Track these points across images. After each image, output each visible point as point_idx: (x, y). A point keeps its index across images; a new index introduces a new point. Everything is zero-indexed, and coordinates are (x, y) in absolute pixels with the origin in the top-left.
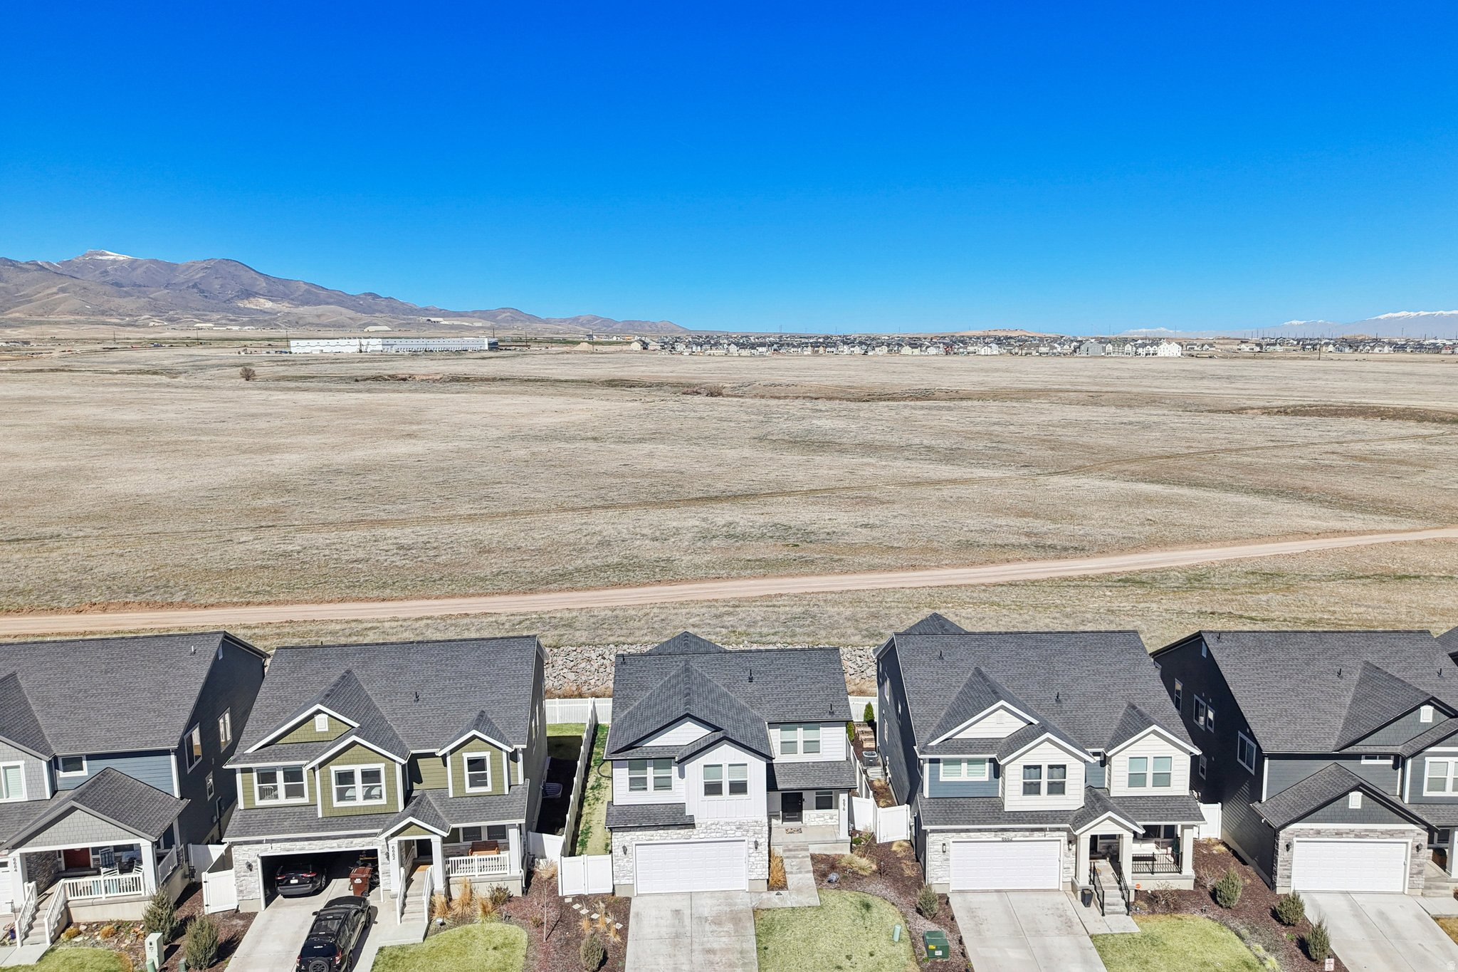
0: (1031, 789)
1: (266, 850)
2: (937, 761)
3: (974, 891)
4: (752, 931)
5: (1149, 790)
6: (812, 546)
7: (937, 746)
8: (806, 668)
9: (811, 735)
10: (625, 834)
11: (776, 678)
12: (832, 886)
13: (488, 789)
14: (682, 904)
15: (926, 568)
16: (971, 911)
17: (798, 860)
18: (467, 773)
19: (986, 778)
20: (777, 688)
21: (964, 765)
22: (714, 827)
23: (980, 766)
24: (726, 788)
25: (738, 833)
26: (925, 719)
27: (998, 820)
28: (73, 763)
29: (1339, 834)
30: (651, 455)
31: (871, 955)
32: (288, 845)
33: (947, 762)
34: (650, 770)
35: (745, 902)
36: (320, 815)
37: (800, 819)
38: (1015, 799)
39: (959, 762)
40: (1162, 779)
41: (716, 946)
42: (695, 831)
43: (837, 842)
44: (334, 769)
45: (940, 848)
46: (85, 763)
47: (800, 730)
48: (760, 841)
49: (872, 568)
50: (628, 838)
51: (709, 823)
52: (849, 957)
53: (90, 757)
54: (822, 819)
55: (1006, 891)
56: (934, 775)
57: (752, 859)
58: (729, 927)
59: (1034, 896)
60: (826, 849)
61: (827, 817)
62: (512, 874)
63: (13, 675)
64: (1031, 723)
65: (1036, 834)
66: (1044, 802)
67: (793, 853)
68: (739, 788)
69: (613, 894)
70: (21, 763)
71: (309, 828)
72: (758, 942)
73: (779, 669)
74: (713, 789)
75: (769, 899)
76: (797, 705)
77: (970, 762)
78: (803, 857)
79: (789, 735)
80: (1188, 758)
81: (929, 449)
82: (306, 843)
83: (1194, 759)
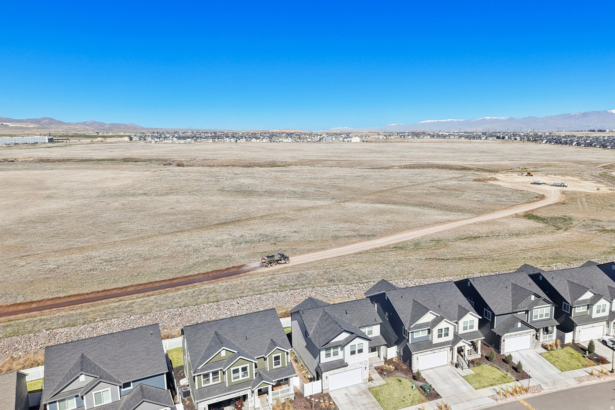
0: (440, 336)
1: (210, 402)
2: (413, 332)
3: (425, 370)
4: (372, 395)
5: (469, 331)
6: (281, 243)
7: (413, 327)
8: (362, 306)
9: (369, 329)
10: (326, 372)
11: (354, 311)
12: (386, 376)
13: (280, 366)
14: (346, 391)
15: (327, 249)
16: (427, 376)
18: (274, 361)
19: (426, 335)
20: (355, 315)
21: (420, 332)
22: (353, 365)
23: (425, 331)
24: (357, 352)
25: (360, 365)
26: (405, 319)
27: (432, 347)
28: (127, 385)
29: (516, 335)
31: (410, 395)
32: (218, 399)
33: (416, 332)
34: (332, 350)
35: (364, 387)
36: (227, 386)
38: (436, 340)
39: (419, 331)
40: (472, 327)
41: (365, 403)
42: (348, 367)
43: (380, 362)
44: (232, 369)
45: (416, 358)
46: (131, 384)
47: (367, 328)
48: (367, 367)
49: (309, 251)
50: (327, 374)
52: (404, 397)
53: (133, 382)
55: (434, 368)
56: (412, 336)
57: (364, 373)
58: (365, 396)
59: (442, 368)
60: (377, 365)
61: (374, 354)
62: (291, 393)
63: (83, 355)
64: (437, 316)
65: (442, 349)
66: (444, 339)
68: (360, 351)
69: (322, 393)
70: (109, 389)
71: (225, 391)
72: (376, 398)
73: (353, 308)
74: (353, 353)
75: (371, 384)
77: (422, 331)
78: (373, 369)
80: (478, 319)
81: (294, 192)
82: (224, 396)
83: (479, 319)
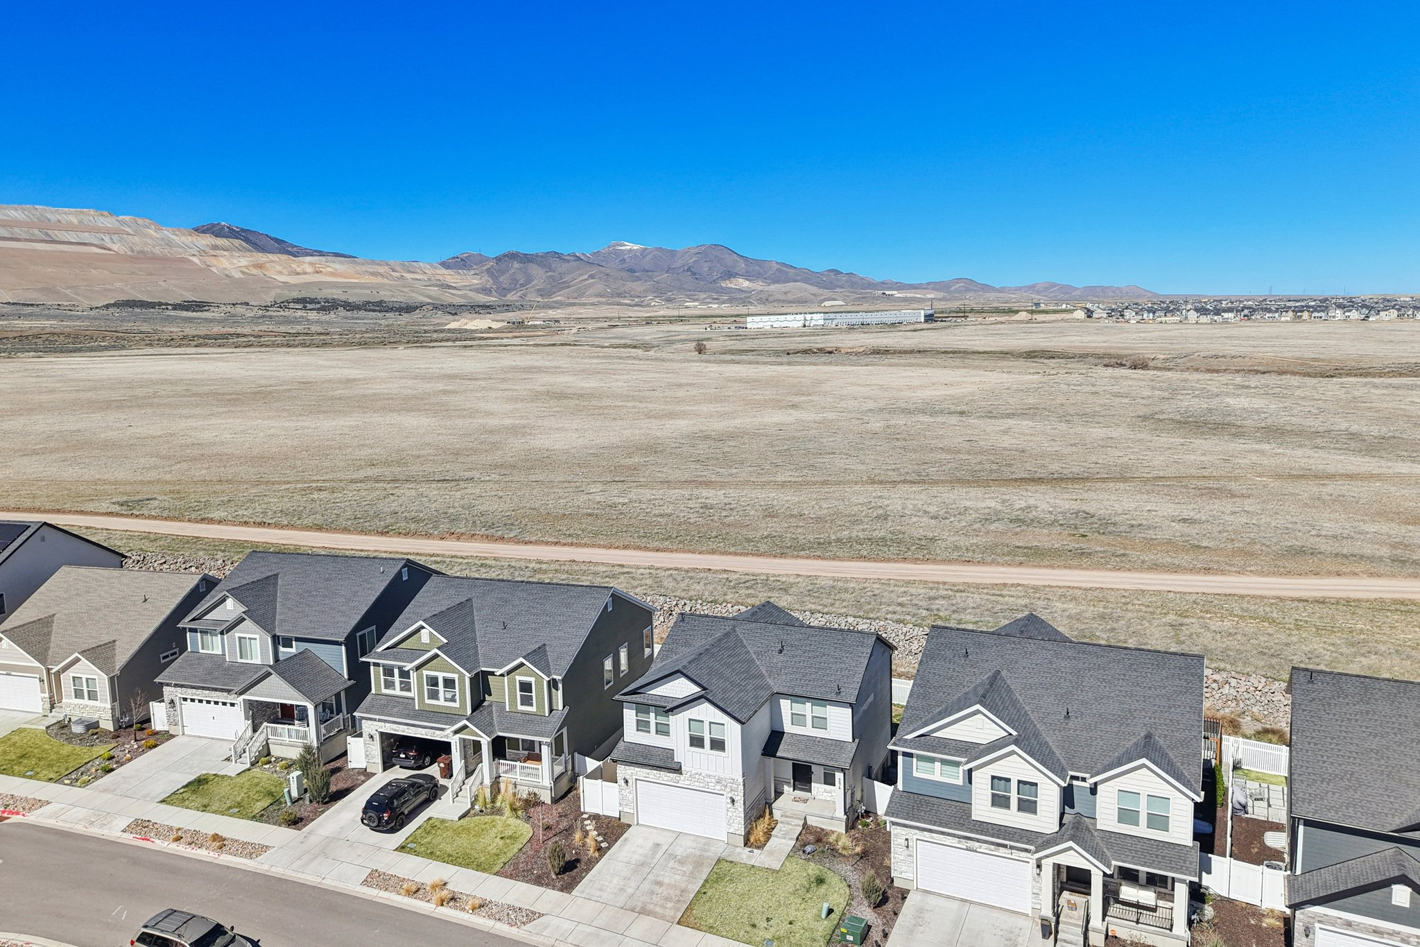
0: (1000, 801)
1: (381, 727)
2: (910, 755)
3: (940, 895)
4: (704, 877)
5: (1142, 830)
7: (911, 740)
8: (836, 648)
9: (819, 711)
10: (627, 767)
11: (804, 653)
12: (802, 856)
13: (533, 709)
14: (665, 840)
16: (921, 911)
17: (790, 827)
18: (519, 693)
19: (960, 782)
20: (800, 662)
21: (938, 764)
22: (697, 777)
23: (954, 769)
24: (707, 743)
25: (718, 787)
26: (918, 713)
27: (961, 826)
28: (287, 643)
29: (1376, 931)
30: (1006, 432)
31: (791, 923)
32: (395, 726)
33: (920, 758)
34: (652, 715)
35: (717, 851)
36: (417, 708)
37: (810, 790)
38: (982, 809)
39: (932, 760)
40: (1157, 821)
41: (666, 880)
42: (682, 777)
43: (832, 818)
44: (425, 672)
45: (904, 843)
46: (294, 643)
47: (809, 705)
48: (736, 798)
50: (629, 772)
51: (693, 772)
52: (768, 920)
53: (298, 639)
54: (830, 795)
55: (971, 902)
56: (908, 769)
57: (730, 814)
58: (688, 868)
60: (822, 823)
61: (834, 794)
62: (544, 784)
63: (277, 575)
64: (1011, 734)
65: (1001, 849)
66: (1011, 817)
67: (788, 819)
68: (718, 745)
69: (620, 819)
70: (257, 636)
71: (407, 716)
72: (703, 886)
73: (811, 645)
74: (696, 742)
75: (740, 853)
76: (810, 681)
77: (944, 762)
78: (795, 825)
79: (798, 708)
80: (1192, 805)
82: (406, 727)
83: (1196, 804)
